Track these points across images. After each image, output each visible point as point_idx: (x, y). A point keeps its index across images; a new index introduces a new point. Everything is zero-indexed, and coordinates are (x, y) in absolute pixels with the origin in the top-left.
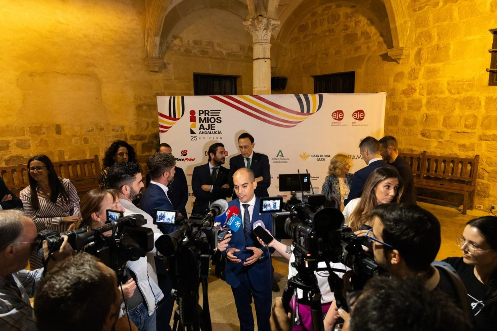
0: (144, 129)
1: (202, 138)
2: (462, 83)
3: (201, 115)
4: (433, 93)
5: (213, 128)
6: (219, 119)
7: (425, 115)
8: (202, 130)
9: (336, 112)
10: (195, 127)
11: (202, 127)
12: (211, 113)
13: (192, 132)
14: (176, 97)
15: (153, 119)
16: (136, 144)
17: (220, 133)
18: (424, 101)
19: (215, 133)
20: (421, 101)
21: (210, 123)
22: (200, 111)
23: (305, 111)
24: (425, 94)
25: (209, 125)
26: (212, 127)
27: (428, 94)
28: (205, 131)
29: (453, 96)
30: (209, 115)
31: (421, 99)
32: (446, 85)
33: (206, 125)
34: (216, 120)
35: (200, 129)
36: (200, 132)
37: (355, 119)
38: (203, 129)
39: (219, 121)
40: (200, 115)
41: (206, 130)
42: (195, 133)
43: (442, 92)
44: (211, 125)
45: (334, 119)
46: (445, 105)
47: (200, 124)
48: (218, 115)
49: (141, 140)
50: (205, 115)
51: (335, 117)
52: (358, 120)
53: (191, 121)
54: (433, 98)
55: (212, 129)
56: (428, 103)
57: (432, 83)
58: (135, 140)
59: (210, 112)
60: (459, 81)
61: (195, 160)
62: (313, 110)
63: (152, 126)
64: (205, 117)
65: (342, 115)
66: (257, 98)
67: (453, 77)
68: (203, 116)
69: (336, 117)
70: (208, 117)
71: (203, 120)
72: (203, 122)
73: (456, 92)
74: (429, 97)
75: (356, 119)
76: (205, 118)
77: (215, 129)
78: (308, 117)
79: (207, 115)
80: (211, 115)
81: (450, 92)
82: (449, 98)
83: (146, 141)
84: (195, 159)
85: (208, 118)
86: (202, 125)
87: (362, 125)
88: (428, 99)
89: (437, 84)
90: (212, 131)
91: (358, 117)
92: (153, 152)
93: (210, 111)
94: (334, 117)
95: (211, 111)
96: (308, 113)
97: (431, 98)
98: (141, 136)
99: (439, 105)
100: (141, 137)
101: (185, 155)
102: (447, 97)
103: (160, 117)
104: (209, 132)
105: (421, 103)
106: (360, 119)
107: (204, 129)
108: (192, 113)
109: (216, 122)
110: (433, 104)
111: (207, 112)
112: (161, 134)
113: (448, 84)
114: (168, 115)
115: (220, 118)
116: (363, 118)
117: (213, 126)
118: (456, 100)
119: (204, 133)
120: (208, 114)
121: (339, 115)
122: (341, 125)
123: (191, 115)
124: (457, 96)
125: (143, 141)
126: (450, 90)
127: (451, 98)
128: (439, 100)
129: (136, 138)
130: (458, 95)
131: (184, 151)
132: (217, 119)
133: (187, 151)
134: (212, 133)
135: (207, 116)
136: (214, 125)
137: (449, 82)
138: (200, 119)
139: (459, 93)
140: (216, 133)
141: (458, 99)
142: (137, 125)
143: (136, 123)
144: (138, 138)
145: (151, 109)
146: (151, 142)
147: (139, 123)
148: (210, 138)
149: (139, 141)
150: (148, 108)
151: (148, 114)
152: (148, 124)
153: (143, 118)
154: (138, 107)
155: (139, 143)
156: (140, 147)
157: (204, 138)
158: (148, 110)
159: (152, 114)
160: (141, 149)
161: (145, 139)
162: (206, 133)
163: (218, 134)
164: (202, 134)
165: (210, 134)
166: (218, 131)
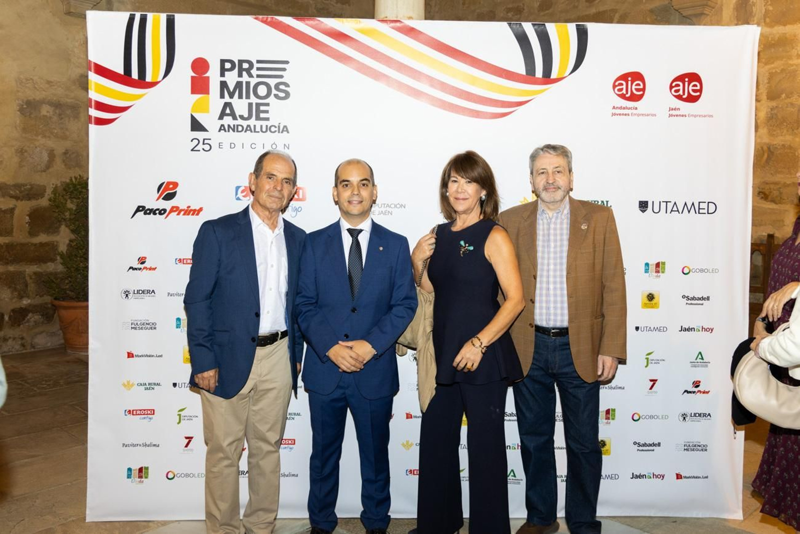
1: (226, 146)
3: (226, 73)
5: (262, 115)
6: (282, 87)
7: (765, 148)
8: (228, 120)
9: (624, 77)
10: (206, 110)
11: (228, 111)
12: (258, 69)
13: (196, 126)
14: (150, 16)
15: (68, 144)
16: (12, 210)
17: (286, 129)
19: (269, 129)
21: (253, 100)
22: (223, 62)
23: (539, 73)
24: (764, 97)
25: (250, 105)
26: (258, 112)
28: (237, 123)
30: (251, 76)
33: (240, 106)
34: (274, 92)
35: (221, 118)
36: (222, 125)
37: (675, 96)
38: (230, 118)
39: (282, 95)
40: (222, 75)
41: (240, 122)
42: (204, 130)
44: (258, 105)
45: (618, 95)
47: (223, 101)
48: (281, 77)
49: (29, 199)
50: (240, 75)
51: (622, 89)
52: (686, 100)
53: (194, 91)
55: (258, 118)
56: (772, 118)
57: (779, 71)
59: (256, 65)
61: (201, 213)
62: (560, 69)
64: (240, 79)
65: (641, 87)
66: (399, 30)
68: (232, 78)
69: (624, 91)
70: (249, 79)
71: (231, 90)
72: (231, 95)
74: (773, 104)
75: (679, 97)
76: (239, 85)
77: (267, 119)
78: (545, 90)
79: (244, 73)
80: (258, 76)
84: (201, 209)
85: (248, 83)
86: (227, 105)
87: (695, 116)
88: (772, 109)
90: (259, 124)
91: (684, 94)
92: (62, 233)
93: (254, 62)
94: (619, 90)
95: (258, 62)
96: (547, 77)
97: (778, 107)
100: (30, 189)
101: (170, 197)
103: (93, 77)
104: (249, 126)
106: (692, 99)
107: (235, 118)
108: (200, 65)
109: (272, 95)
111: (245, 66)
112: (93, 128)
114: (120, 70)
115: (287, 85)
116: (699, 97)
117: (262, 108)
119: (235, 129)
120: (248, 71)
121: (634, 87)
122: (639, 115)
123: (194, 75)
125: (33, 203)
129: (11, 192)
131: (169, 183)
132: (277, 87)
133: (176, 185)
134: (258, 129)
135: (245, 78)
136: (268, 105)
138: (224, 85)
140: (273, 129)
142: (18, 155)
143: (17, 151)
144: (20, 192)
145: (63, 116)
146: (57, 207)
147: (26, 151)
148: (253, 146)
149: (22, 200)
150: (56, 113)
151: (55, 129)
152: (52, 155)
153: (40, 137)
154: (25, 106)
155: (23, 208)
156: (25, 218)
157: (232, 146)
158: (55, 118)
159: (67, 129)
160: (27, 223)
161: (42, 198)
162: (240, 129)
163: (277, 132)
164: (229, 131)
165: (251, 132)
166: (279, 124)
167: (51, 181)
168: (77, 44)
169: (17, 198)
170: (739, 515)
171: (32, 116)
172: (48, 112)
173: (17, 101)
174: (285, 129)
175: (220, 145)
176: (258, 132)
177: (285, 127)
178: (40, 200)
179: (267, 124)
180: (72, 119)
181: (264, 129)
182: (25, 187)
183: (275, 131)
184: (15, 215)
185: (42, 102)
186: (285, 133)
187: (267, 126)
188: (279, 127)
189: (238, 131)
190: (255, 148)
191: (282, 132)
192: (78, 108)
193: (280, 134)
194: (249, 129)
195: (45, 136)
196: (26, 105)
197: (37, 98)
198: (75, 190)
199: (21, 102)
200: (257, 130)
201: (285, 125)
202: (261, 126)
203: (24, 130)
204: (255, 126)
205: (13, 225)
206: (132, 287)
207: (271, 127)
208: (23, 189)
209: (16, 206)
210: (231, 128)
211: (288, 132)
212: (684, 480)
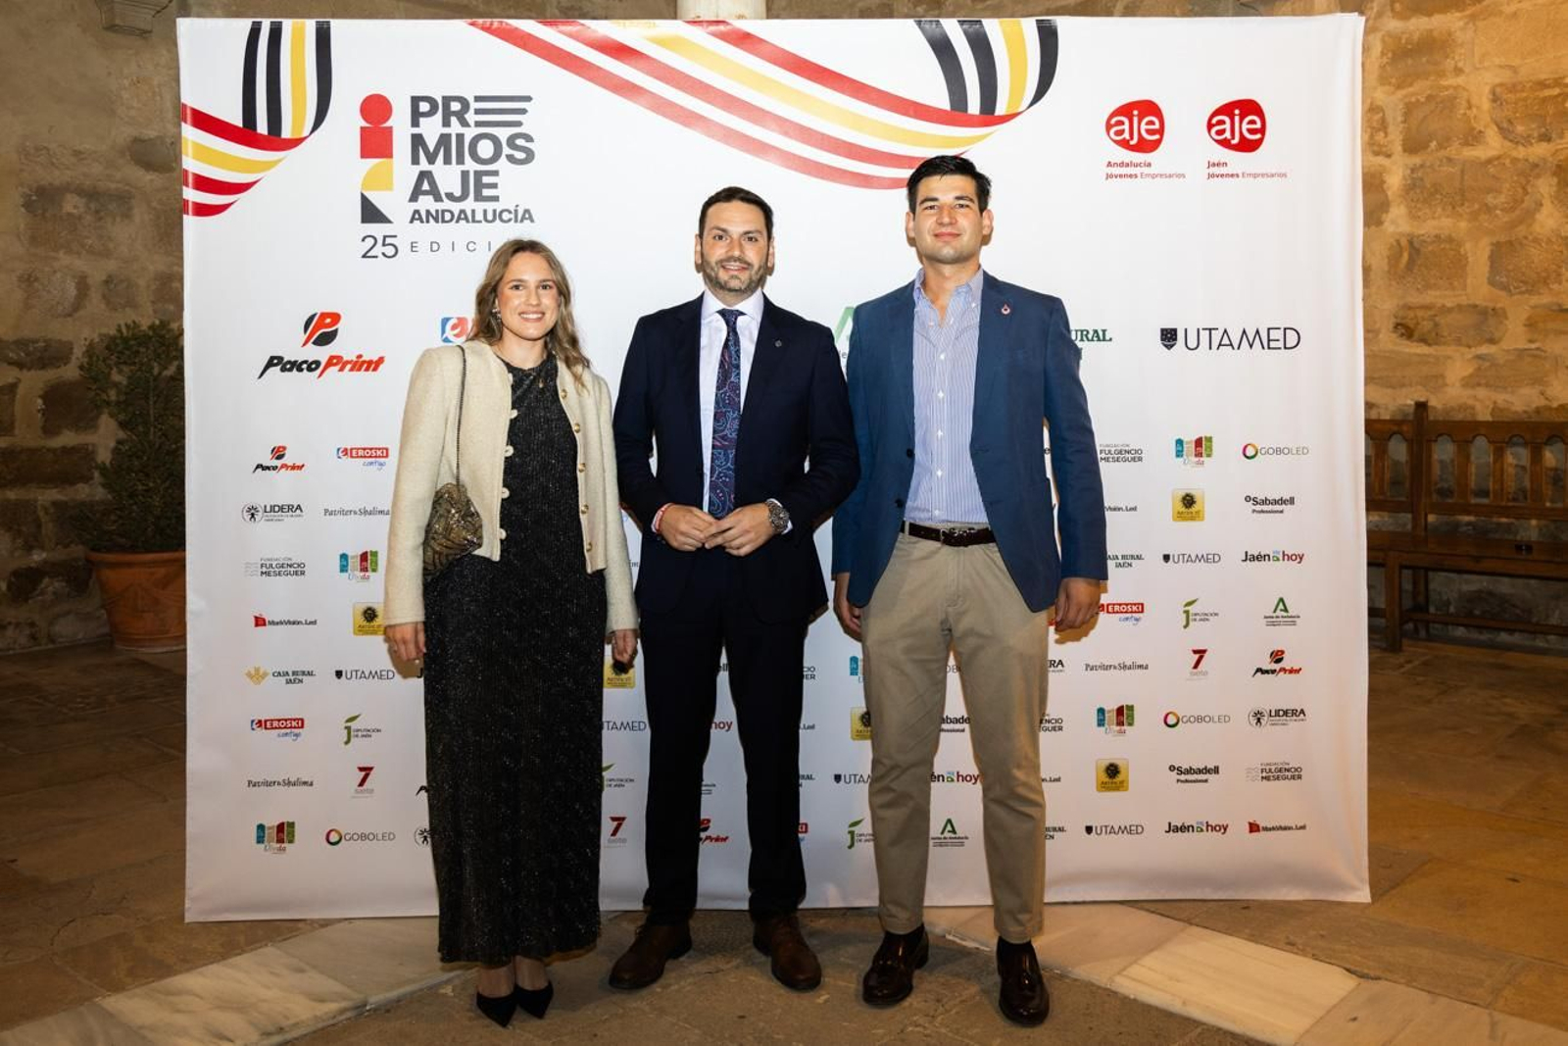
0: (60, 308)
1: (423, 247)
2: (1556, 91)
3: (422, 120)
4: (1433, 144)
5: (486, 192)
6: (521, 143)
7: (1404, 242)
8: (426, 203)
9: (1126, 110)
10: (388, 185)
11: (426, 187)
12: (479, 111)
13: (371, 213)
14: (287, 24)
15: (112, 265)
16: (12, 388)
18: (1395, 181)
19: (498, 216)
20: (1383, 182)
21: (472, 166)
22: (416, 100)
23: (974, 106)
24: (1398, 148)
25: (465, 175)
27: (1412, 147)
28: (440, 206)
29: (1521, 152)
30: (465, 124)
31: (1381, 174)
32: (1486, 105)
33: (449, 177)
34: (507, 151)
35: (414, 198)
36: (417, 212)
37: (1218, 141)
38: (431, 198)
39: (521, 156)
40: (415, 124)
41: (447, 204)
42: (384, 220)
43: (1473, 137)
44: (479, 175)
46: (1489, 190)
47: (416, 169)
48: (518, 124)
49: (43, 367)
50: (446, 124)
51: (1122, 131)
52: (1236, 149)
54: (1432, 166)
55: (479, 197)
56: (1414, 185)
57: (1423, 100)
58: (11, 363)
59: (474, 105)
60: (1542, 85)
61: (383, 368)
62: (1011, 100)
63: (104, 297)
64: (446, 131)
65: (1157, 126)
67: (1514, 70)
68: (431, 130)
70: (461, 131)
71: (431, 150)
72: (432, 159)
73: (1536, 135)
74: (1416, 160)
75: (1225, 144)
76: (444, 140)
77: (496, 199)
79: (454, 120)
80: (478, 124)
81: (1505, 132)
82: (1507, 161)
83: (70, 372)
84: (382, 360)
85: (460, 137)
86: (425, 176)
88: (1413, 171)
89: (1446, 104)
90: (480, 207)
91: (1233, 136)
93: (471, 99)
95: (479, 98)
96: (990, 114)
97: (1422, 166)
98: (42, 344)
99: (1463, 195)
100: (46, 349)
101: (326, 339)
102: (1498, 158)
104: (462, 211)
105: (1384, 191)
106: (1247, 145)
107: (438, 198)
109: (503, 157)
110: (1437, 191)
111: (456, 106)
113: (1495, 98)
115: (530, 139)
116: (1259, 142)
117: (486, 180)
118: (1536, 166)
119: (438, 217)
120: (461, 116)
121: (1143, 127)
124: (1540, 150)
125: (50, 375)
126: (1505, 125)
127: (1515, 160)
128: (1463, 171)
129: (11, 355)
130: (1544, 145)
131: (324, 315)
132: (512, 142)
133: (336, 317)
134: (479, 216)
135: (455, 128)
136: (495, 173)
137: (1498, 90)
138: (417, 141)
139: (1546, 138)
140: (506, 216)
141: (1545, 160)
142: (23, 286)
143: (20, 279)
144: (27, 355)
145: (102, 214)
146: (95, 380)
147: (36, 279)
148: (471, 246)
149: (29, 369)
150: (90, 209)
151: (88, 238)
152: (83, 286)
153: (61, 254)
154: (34, 198)
155: (32, 383)
156: (35, 402)
157: (435, 247)
158: (89, 218)
159: (110, 239)
160: (39, 411)
161: (65, 364)
162: (448, 216)
163: (513, 221)
164: (428, 221)
165: (468, 221)
166: (517, 206)
167: (83, 333)
168: (126, 82)
169: (20, 365)
170: (1363, 895)
171: (48, 215)
172: (75, 207)
173: (20, 188)
174: (527, 216)
175: (413, 246)
176: (480, 222)
177: (527, 211)
178: (63, 368)
179: (495, 207)
180: (118, 219)
181: (490, 217)
182: (36, 345)
183: (510, 220)
184: (18, 396)
185: (65, 189)
186: (527, 222)
187: (495, 211)
188: (516, 211)
189: (444, 221)
190: (475, 250)
191: (522, 221)
192: (129, 198)
193: (518, 224)
194: (463, 216)
195: (69, 251)
196: (37, 196)
197: (57, 183)
198: (128, 349)
199: (26, 190)
200: (477, 218)
201: (527, 208)
202: (485, 212)
203: (34, 240)
204: (473, 211)
205: (13, 415)
206: (261, 500)
207: (501, 212)
208: (31, 349)
209: (19, 380)
210: (432, 216)
211: (532, 221)
212: (1262, 834)
